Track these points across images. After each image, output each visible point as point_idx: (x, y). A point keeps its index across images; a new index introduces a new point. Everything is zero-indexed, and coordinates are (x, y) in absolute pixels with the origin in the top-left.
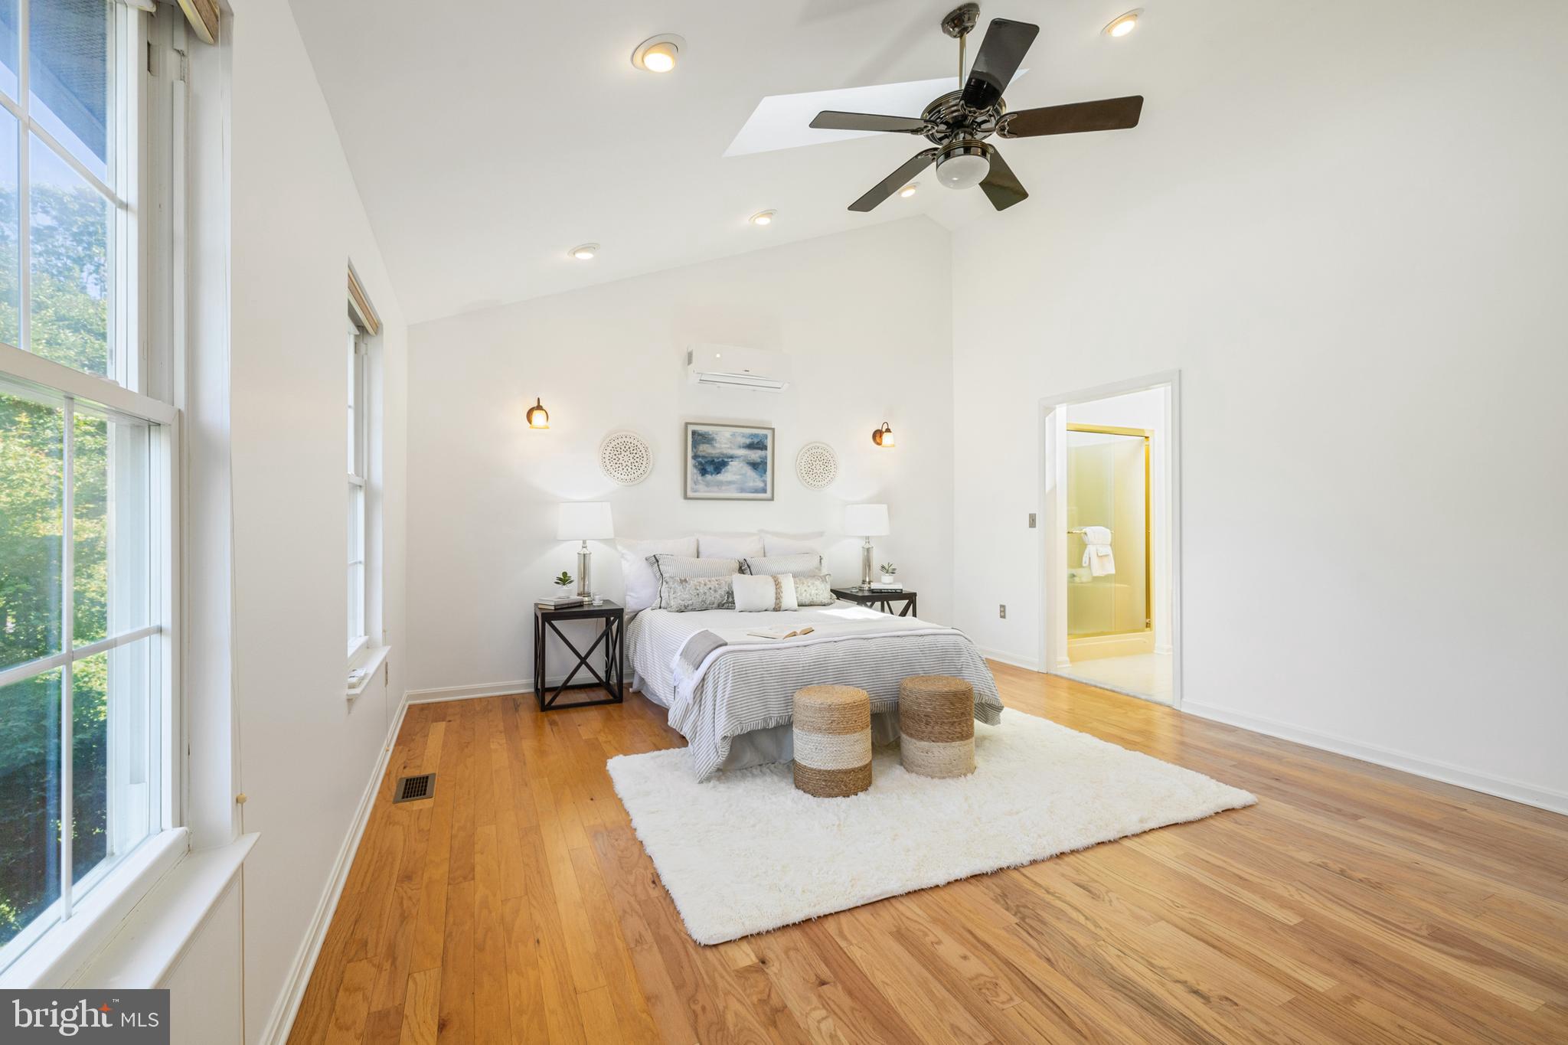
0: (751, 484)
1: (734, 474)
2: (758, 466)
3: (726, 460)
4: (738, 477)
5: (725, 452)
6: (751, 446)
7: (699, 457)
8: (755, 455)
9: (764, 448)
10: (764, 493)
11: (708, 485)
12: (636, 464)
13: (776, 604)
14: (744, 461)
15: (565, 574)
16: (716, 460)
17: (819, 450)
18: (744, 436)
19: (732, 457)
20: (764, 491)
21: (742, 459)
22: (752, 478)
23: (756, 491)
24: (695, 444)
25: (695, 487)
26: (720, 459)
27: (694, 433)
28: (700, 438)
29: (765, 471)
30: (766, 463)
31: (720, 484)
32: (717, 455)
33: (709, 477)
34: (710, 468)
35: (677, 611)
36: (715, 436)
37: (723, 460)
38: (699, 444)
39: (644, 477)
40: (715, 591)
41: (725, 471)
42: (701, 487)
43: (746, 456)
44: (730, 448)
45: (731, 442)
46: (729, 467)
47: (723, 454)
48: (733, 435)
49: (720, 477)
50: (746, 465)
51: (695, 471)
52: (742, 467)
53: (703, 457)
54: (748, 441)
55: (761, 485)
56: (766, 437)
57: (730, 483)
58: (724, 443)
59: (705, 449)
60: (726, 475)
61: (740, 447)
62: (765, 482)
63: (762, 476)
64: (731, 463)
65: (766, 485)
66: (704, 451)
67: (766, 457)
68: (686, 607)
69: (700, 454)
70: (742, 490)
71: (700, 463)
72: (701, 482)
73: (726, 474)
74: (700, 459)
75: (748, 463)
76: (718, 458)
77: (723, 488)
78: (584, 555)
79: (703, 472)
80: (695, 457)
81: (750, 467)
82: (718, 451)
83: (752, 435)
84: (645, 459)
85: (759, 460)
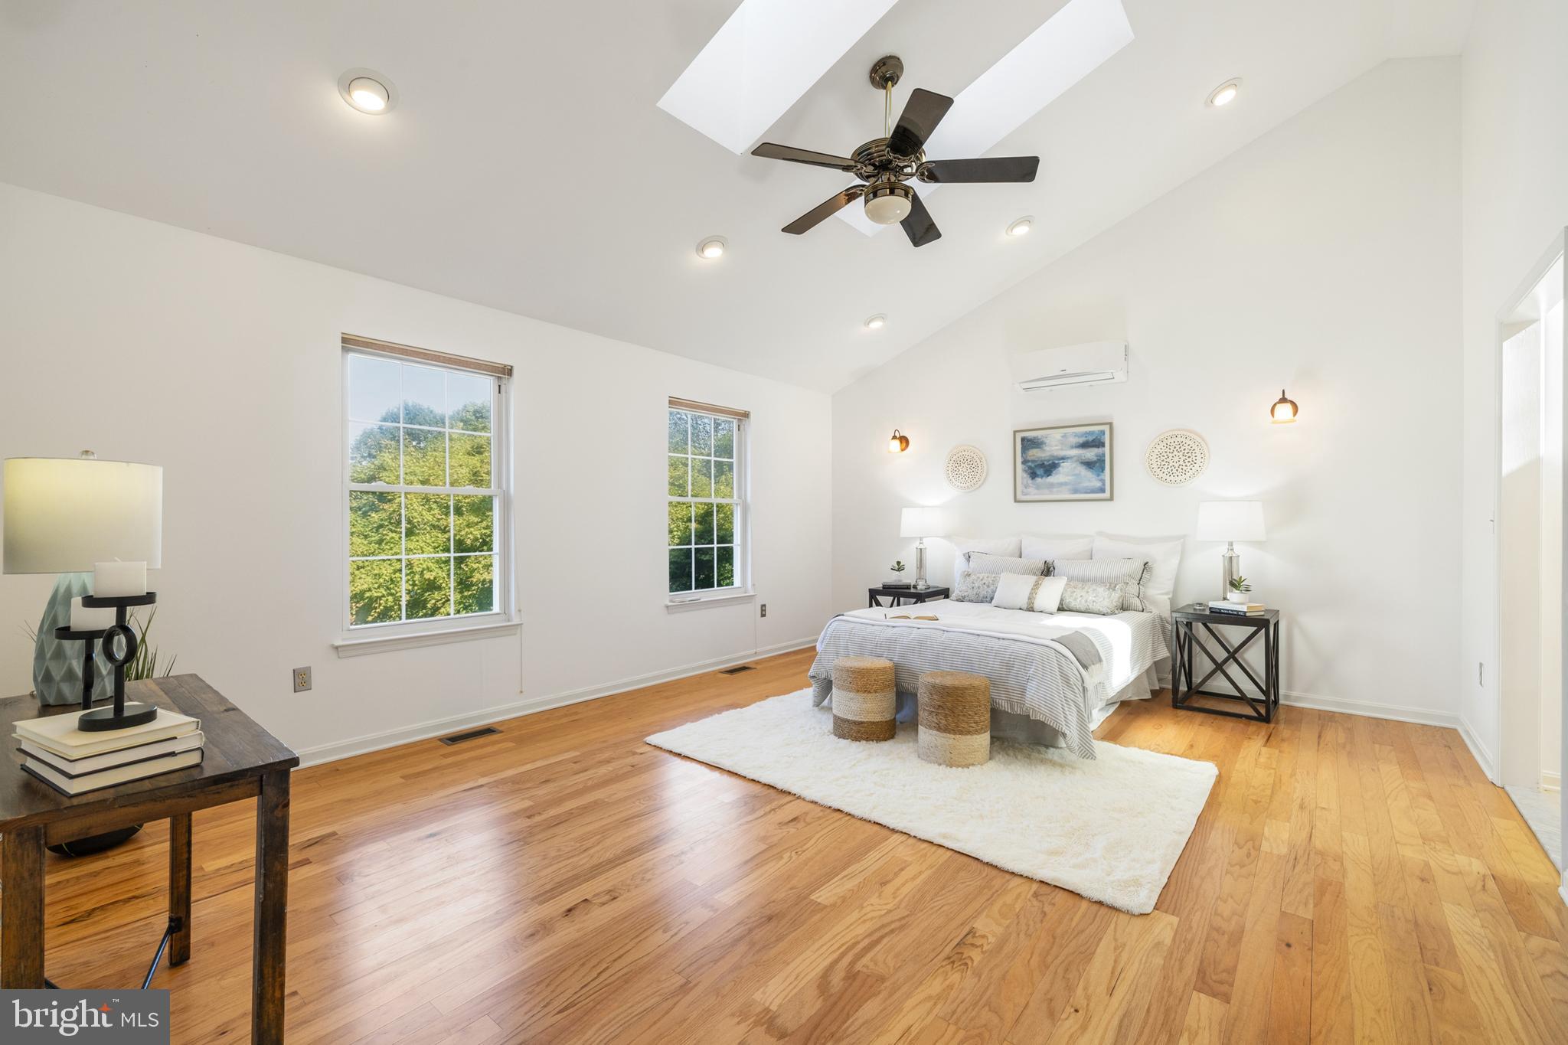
0: (1086, 484)
1: (1067, 475)
2: (1095, 465)
3: (1057, 462)
4: (1070, 478)
5: (1055, 454)
6: (1085, 445)
7: (1029, 461)
8: (1090, 454)
9: (1102, 445)
10: (1104, 493)
11: (1038, 487)
12: (973, 473)
13: (1028, 604)
14: (1076, 461)
15: (899, 563)
16: (1046, 463)
17: (1179, 439)
18: (1076, 435)
19: (1063, 458)
20: (1103, 490)
21: (1075, 459)
22: (1089, 479)
23: (1093, 491)
24: (1024, 449)
25: (1025, 490)
26: (1050, 462)
27: (1023, 439)
28: (1029, 443)
29: (1103, 469)
30: (1104, 460)
31: (1051, 486)
32: (1047, 458)
33: (1039, 480)
34: (1040, 472)
35: (957, 600)
36: (1044, 439)
37: (1053, 463)
38: (1028, 449)
39: (979, 483)
40: (988, 586)
41: (1056, 474)
42: (1032, 490)
43: (1079, 456)
44: (1062, 450)
45: (1062, 444)
46: (1060, 469)
47: (1053, 456)
48: (1065, 436)
49: (1050, 479)
50: (1080, 465)
51: (1025, 475)
52: (1075, 468)
53: (1033, 461)
54: (1081, 440)
55: (1099, 484)
56: (1103, 433)
57: (1061, 484)
58: (1054, 445)
59: (1035, 454)
60: (1059, 476)
61: (1072, 447)
62: (1103, 481)
63: (1098, 475)
64: (1062, 464)
65: (1104, 484)
66: (1034, 455)
67: (1104, 455)
68: (964, 597)
69: (1029, 458)
70: (1076, 491)
71: (1030, 468)
72: (1031, 485)
73: (1057, 476)
74: (1030, 464)
75: (1082, 463)
76: (1049, 461)
77: (1055, 490)
78: (921, 549)
79: (1033, 475)
80: (1024, 462)
81: (1084, 467)
82: (1048, 454)
83: (1086, 433)
84: (980, 467)
85: (1095, 459)
